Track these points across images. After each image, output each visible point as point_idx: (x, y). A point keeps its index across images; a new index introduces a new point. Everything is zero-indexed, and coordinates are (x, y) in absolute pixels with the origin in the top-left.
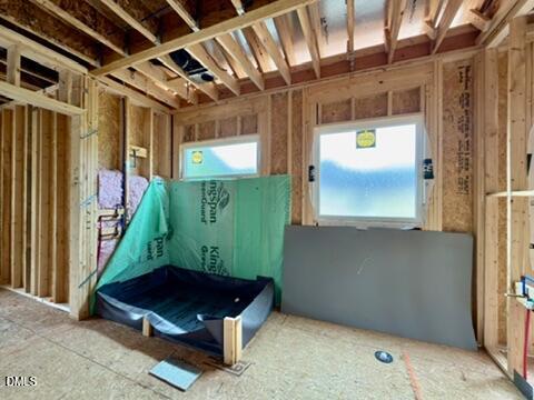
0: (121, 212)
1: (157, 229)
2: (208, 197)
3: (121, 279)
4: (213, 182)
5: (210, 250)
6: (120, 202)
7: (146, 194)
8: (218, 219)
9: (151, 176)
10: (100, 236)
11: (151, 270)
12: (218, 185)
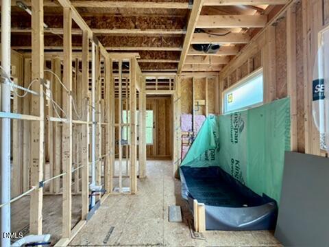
0: (191, 133)
1: (210, 144)
2: (233, 125)
3: (191, 166)
4: (236, 114)
5: (236, 162)
6: (191, 129)
7: (204, 124)
8: (239, 140)
9: (207, 114)
10: (182, 143)
11: (207, 166)
12: (239, 115)
